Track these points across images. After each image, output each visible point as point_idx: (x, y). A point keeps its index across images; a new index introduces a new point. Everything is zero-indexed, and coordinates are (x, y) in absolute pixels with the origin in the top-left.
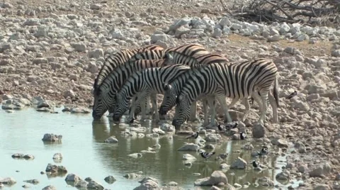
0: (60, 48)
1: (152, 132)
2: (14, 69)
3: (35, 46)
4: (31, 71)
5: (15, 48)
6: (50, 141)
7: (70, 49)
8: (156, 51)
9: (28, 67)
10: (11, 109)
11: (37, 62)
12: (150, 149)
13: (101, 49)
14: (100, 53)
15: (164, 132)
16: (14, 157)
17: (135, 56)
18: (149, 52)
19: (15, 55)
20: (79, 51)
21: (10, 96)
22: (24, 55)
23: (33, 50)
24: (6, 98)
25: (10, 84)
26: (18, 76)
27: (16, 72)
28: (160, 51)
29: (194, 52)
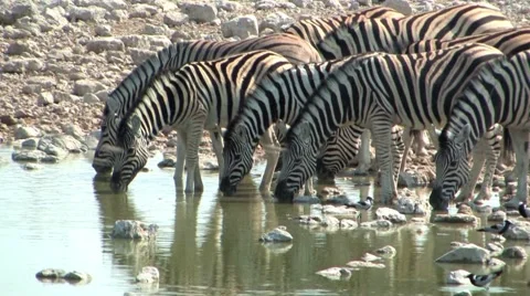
0: (153, 13)
1: (375, 217)
2: (41, 64)
3: (92, 9)
4: (83, 68)
5: (44, 13)
6: (128, 237)
7: (177, 16)
8: (384, 22)
9: (74, 59)
10: (33, 160)
11: (97, 48)
12: (370, 257)
13: (252, 17)
14: (250, 26)
15: (403, 217)
16: (40, 276)
17: (334, 34)
18: (368, 24)
19: (44, 30)
20: (198, 21)
21: (31, 131)
22: (66, 29)
23: (87, 18)
24: (21, 134)
25: (33, 101)
26: (51, 80)
27: (45, 72)
28: (396, 22)
29: (477, 24)
